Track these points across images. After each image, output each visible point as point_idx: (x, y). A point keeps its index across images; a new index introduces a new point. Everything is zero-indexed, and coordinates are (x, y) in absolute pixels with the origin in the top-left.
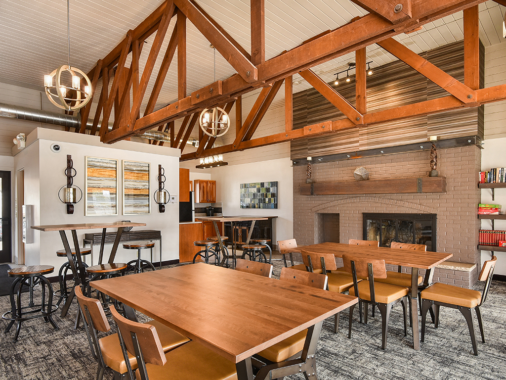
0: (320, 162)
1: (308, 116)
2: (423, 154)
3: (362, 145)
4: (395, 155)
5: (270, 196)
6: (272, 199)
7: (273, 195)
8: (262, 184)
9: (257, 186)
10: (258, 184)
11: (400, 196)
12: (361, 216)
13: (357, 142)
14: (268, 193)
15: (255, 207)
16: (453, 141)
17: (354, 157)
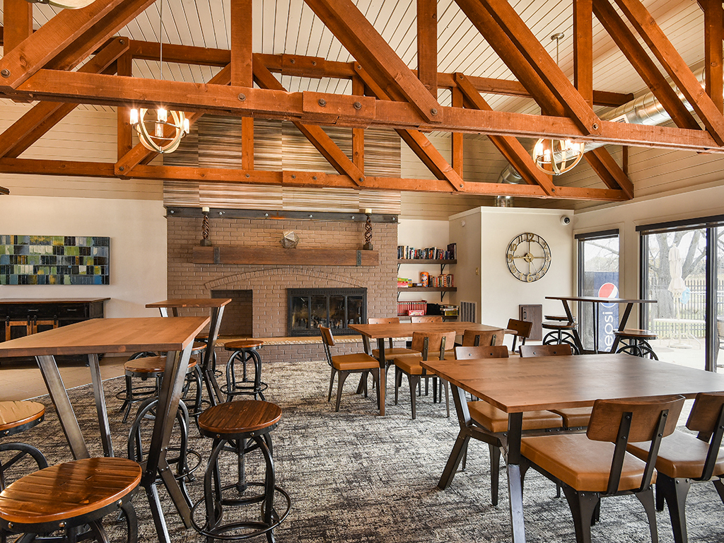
0: (220, 217)
1: (200, 146)
2: (354, 225)
3: (287, 204)
4: (326, 223)
5: (90, 263)
6: (98, 268)
7: (100, 261)
8: (70, 241)
9: (55, 243)
10: (57, 238)
11: (330, 269)
12: (283, 292)
13: (281, 198)
14: (85, 257)
15: (47, 283)
16: (381, 217)
17: (275, 217)
